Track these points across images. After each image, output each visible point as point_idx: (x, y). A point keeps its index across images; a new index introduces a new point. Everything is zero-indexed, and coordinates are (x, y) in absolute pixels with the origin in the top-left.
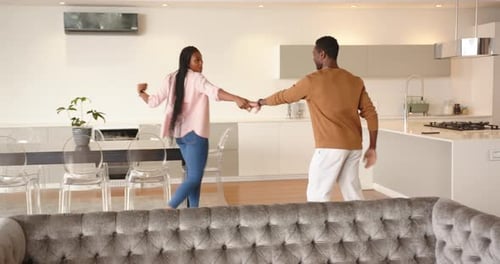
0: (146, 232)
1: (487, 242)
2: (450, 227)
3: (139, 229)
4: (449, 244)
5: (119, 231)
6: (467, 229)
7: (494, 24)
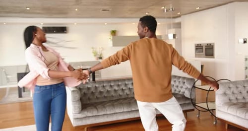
0: (104, 86)
1: (184, 83)
2: (175, 81)
3: (102, 85)
4: (175, 85)
5: (97, 86)
6: (179, 80)
7: (174, 29)
